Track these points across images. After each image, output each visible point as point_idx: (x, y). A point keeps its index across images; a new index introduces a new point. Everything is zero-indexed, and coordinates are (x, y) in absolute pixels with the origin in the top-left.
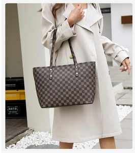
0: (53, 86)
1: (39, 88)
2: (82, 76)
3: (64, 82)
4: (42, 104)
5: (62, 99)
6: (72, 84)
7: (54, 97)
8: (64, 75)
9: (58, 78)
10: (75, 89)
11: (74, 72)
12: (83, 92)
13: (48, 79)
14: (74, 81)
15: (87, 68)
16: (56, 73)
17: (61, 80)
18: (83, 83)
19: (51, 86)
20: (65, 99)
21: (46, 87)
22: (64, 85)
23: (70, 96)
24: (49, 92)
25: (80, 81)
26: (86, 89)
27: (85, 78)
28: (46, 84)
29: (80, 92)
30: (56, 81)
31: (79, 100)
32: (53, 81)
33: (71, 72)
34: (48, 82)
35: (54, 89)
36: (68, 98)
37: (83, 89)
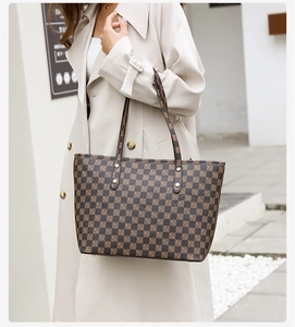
0: (117, 206)
1: (82, 205)
2: (189, 192)
3: (143, 201)
4: (84, 243)
5: (134, 240)
6: (162, 209)
7: (115, 232)
8: (145, 183)
9: (132, 188)
10: (167, 222)
11: (171, 179)
12: (185, 230)
13: (106, 187)
14: (168, 203)
15: (203, 174)
16: (127, 176)
17: (137, 195)
18: (187, 211)
19: (111, 206)
20: (140, 240)
21: (99, 205)
22: (142, 207)
23: (153, 235)
24: (104, 218)
25: (181, 204)
26: (192, 224)
27: (195, 198)
28: (100, 199)
29: (179, 230)
30: (125, 194)
31: (171, 249)
32: (119, 194)
33: (165, 178)
34: (106, 193)
35: (116, 212)
36: (146, 241)
37: (186, 224)
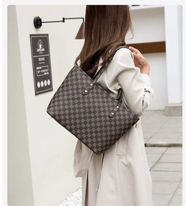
0: (79, 103)
1: (63, 91)
3: (92, 110)
4: (52, 109)
6: (98, 119)
8: (99, 102)
9: (91, 100)
10: (96, 127)
11: (111, 109)
12: (102, 137)
13: (80, 91)
14: (103, 119)
15: (127, 117)
16: (93, 93)
17: (92, 105)
18: (108, 128)
19: (76, 101)
21: (71, 97)
22: (90, 112)
23: (86, 128)
25: (108, 123)
27: (116, 125)
28: (73, 94)
29: (99, 134)
30: (86, 100)
31: (89, 140)
32: (84, 98)
34: (78, 94)
35: (77, 106)
37: (104, 134)
